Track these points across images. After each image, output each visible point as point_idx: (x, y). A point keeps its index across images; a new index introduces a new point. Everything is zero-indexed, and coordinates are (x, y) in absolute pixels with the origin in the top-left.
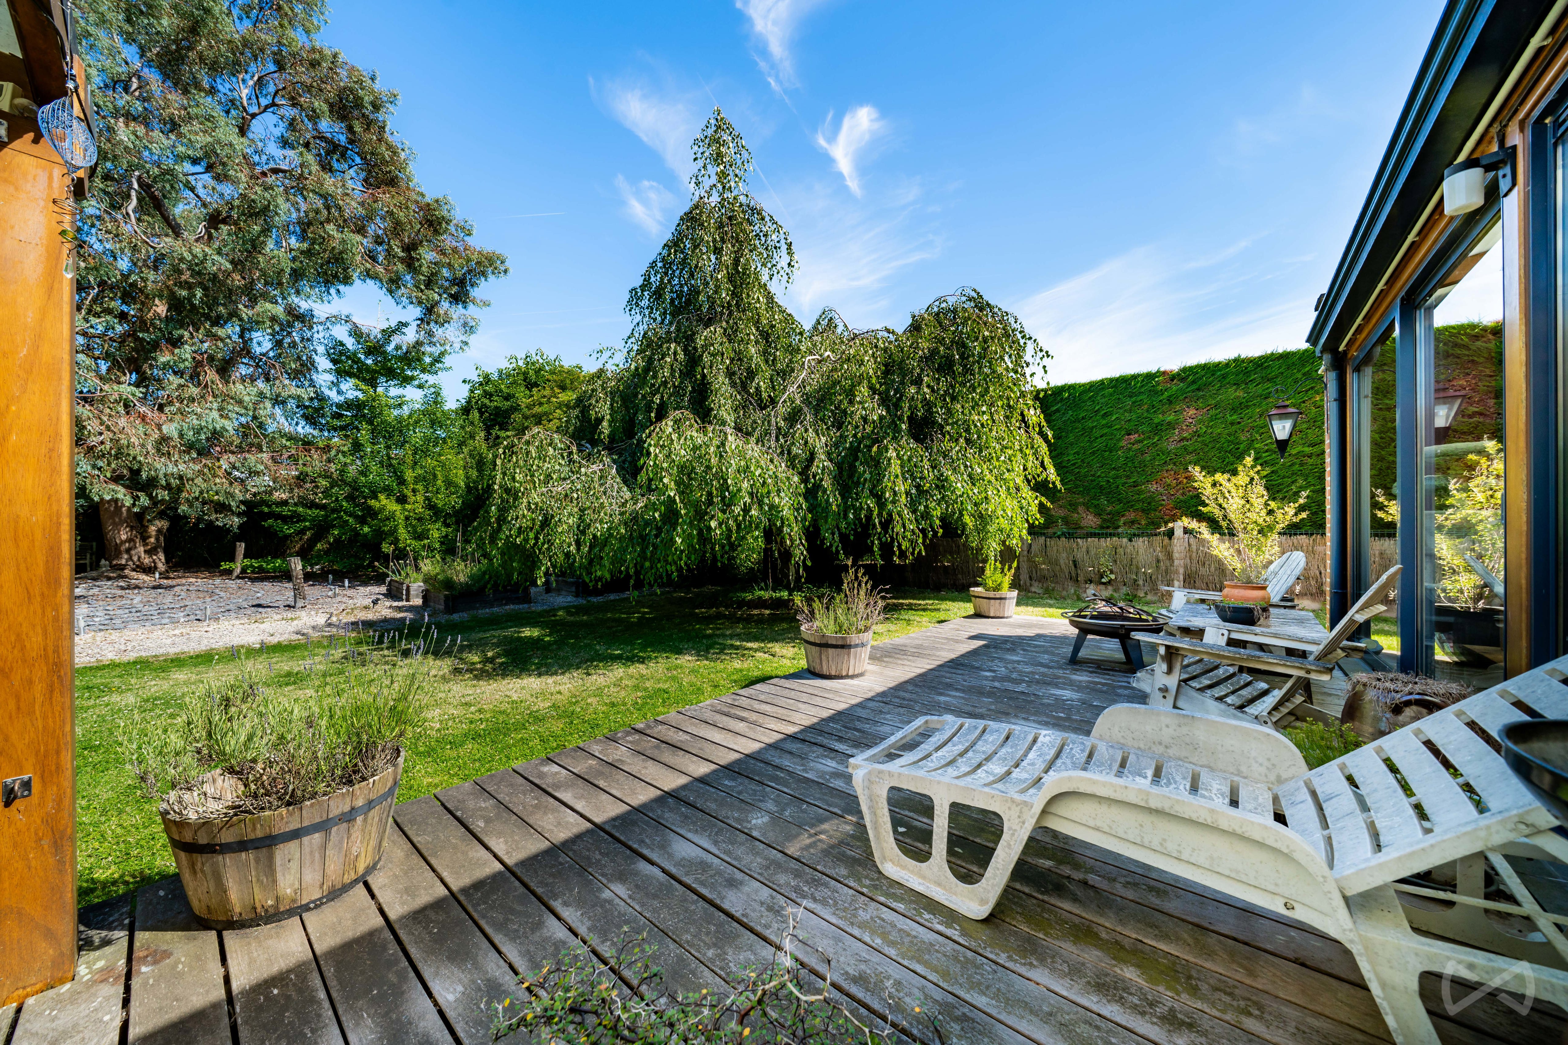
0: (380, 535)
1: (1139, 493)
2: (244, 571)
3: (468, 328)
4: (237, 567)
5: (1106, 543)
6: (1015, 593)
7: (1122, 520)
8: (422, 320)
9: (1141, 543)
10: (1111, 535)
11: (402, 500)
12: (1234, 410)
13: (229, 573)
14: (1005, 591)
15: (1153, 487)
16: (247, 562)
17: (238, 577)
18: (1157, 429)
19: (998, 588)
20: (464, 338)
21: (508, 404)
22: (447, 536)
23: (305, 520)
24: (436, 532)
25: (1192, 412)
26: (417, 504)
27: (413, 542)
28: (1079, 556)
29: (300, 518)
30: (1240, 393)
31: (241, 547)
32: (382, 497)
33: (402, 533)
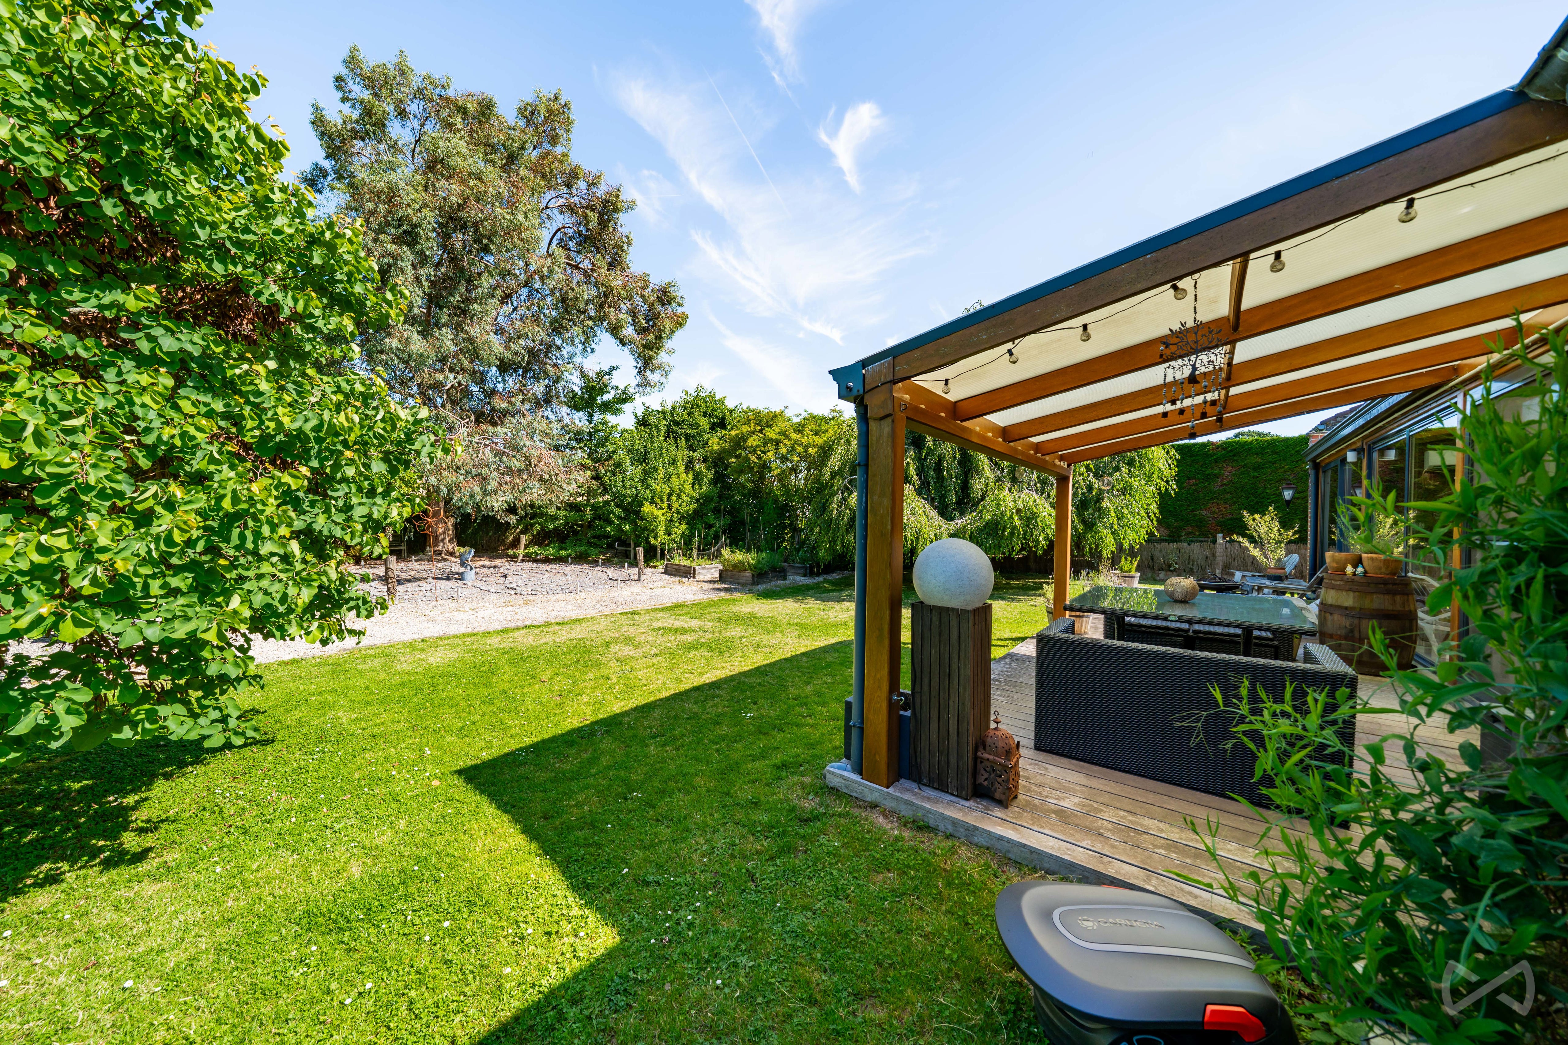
1: (1195, 516)
2: (527, 556)
4: (521, 552)
5: (1173, 546)
6: (1138, 574)
7: (1184, 532)
9: (1196, 546)
10: (1176, 541)
12: (1255, 469)
14: (1133, 573)
15: (1204, 513)
16: (531, 549)
17: (524, 561)
18: (1208, 478)
19: (1129, 571)
25: (1229, 469)
28: (1156, 554)
30: (1258, 460)
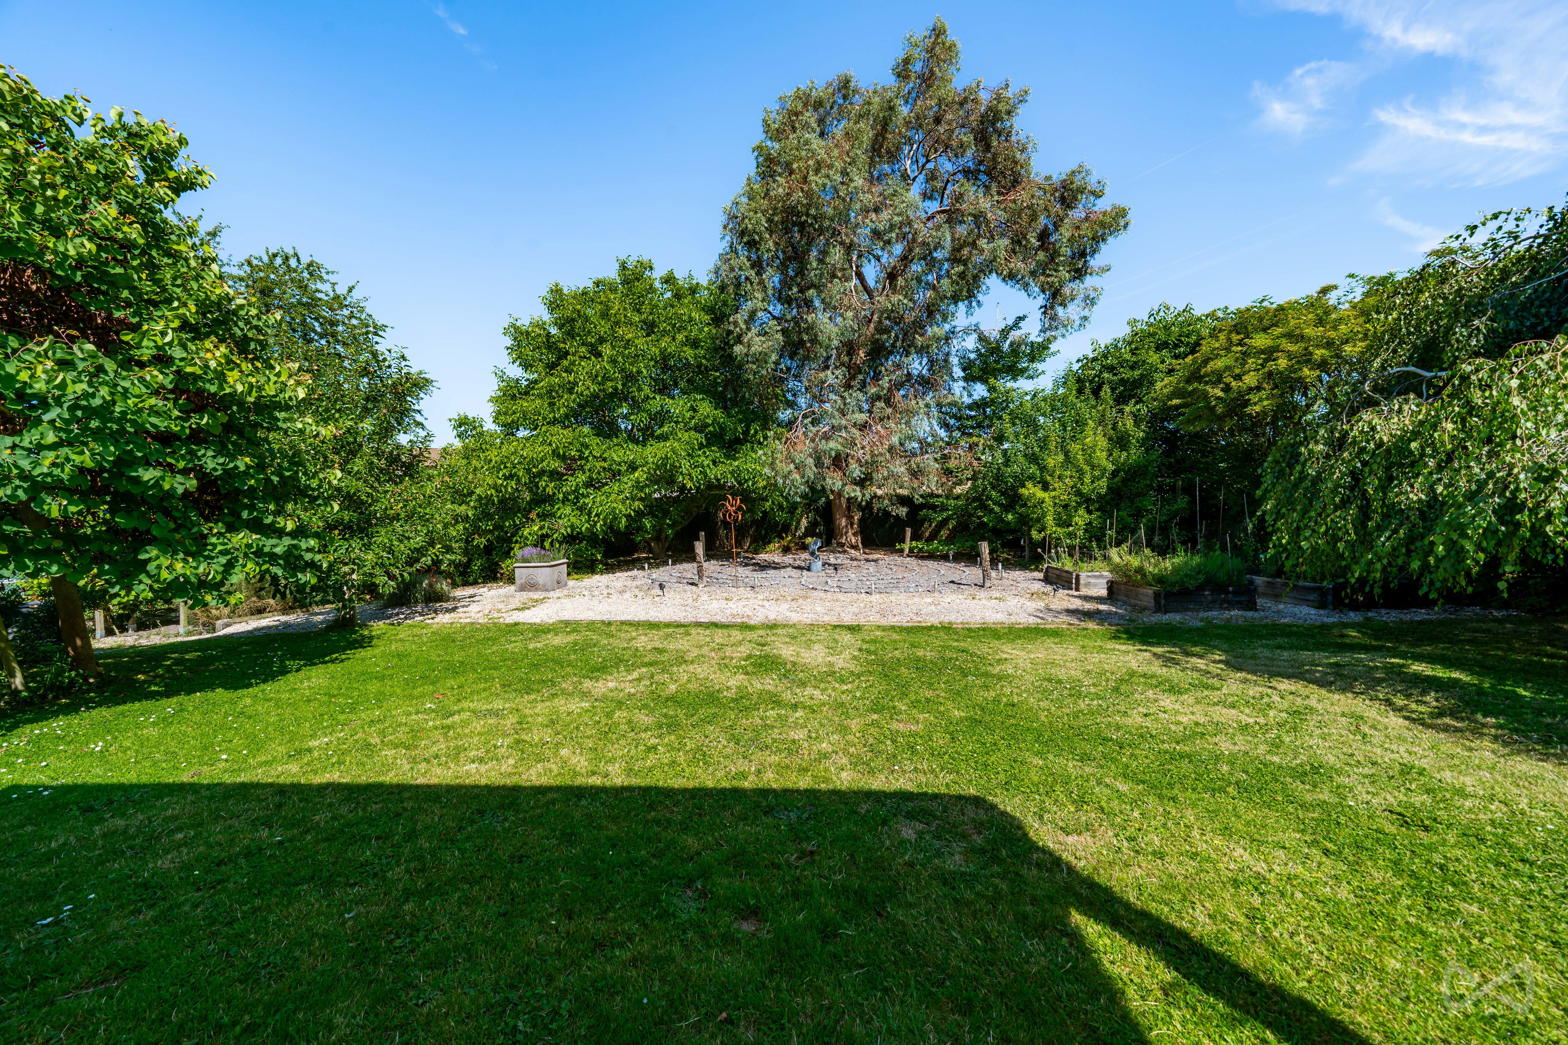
0: (1025, 522)
2: (911, 550)
3: (1090, 301)
4: (906, 547)
8: (1045, 306)
11: (1046, 487)
13: (901, 551)
16: (914, 544)
17: (908, 556)
20: (1083, 314)
21: (1137, 373)
22: (1090, 523)
23: (948, 510)
24: (1081, 518)
26: (1061, 490)
27: (1059, 529)
29: (944, 508)
31: (909, 531)
32: (1029, 485)
33: (1049, 520)
